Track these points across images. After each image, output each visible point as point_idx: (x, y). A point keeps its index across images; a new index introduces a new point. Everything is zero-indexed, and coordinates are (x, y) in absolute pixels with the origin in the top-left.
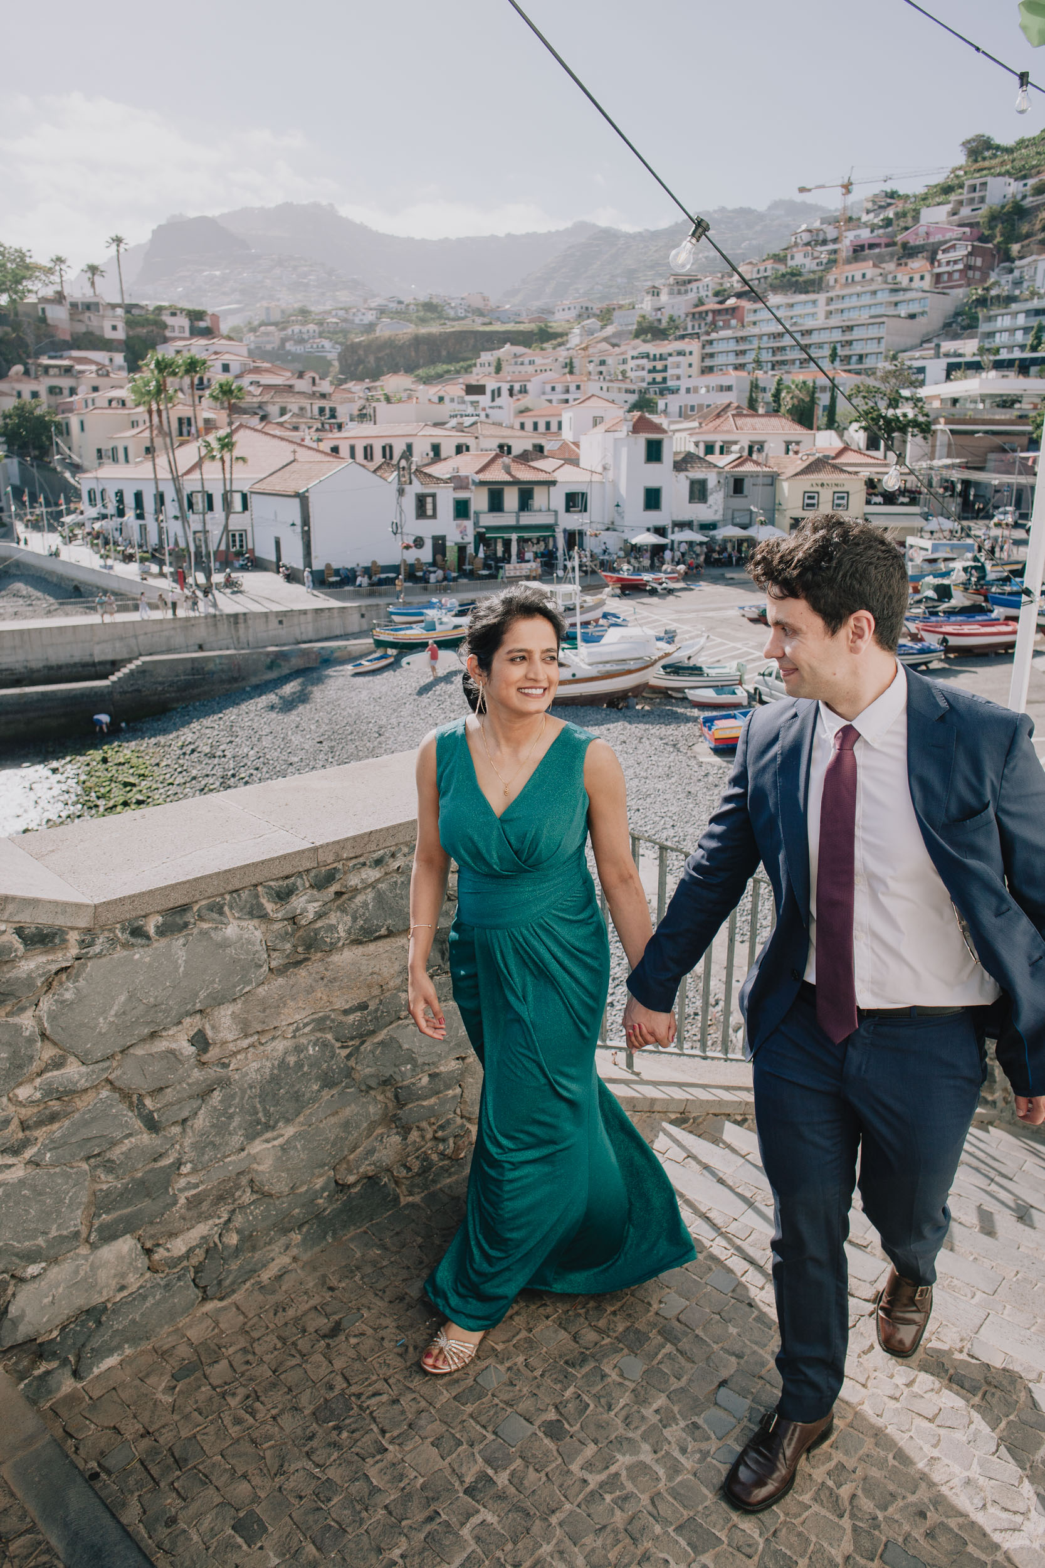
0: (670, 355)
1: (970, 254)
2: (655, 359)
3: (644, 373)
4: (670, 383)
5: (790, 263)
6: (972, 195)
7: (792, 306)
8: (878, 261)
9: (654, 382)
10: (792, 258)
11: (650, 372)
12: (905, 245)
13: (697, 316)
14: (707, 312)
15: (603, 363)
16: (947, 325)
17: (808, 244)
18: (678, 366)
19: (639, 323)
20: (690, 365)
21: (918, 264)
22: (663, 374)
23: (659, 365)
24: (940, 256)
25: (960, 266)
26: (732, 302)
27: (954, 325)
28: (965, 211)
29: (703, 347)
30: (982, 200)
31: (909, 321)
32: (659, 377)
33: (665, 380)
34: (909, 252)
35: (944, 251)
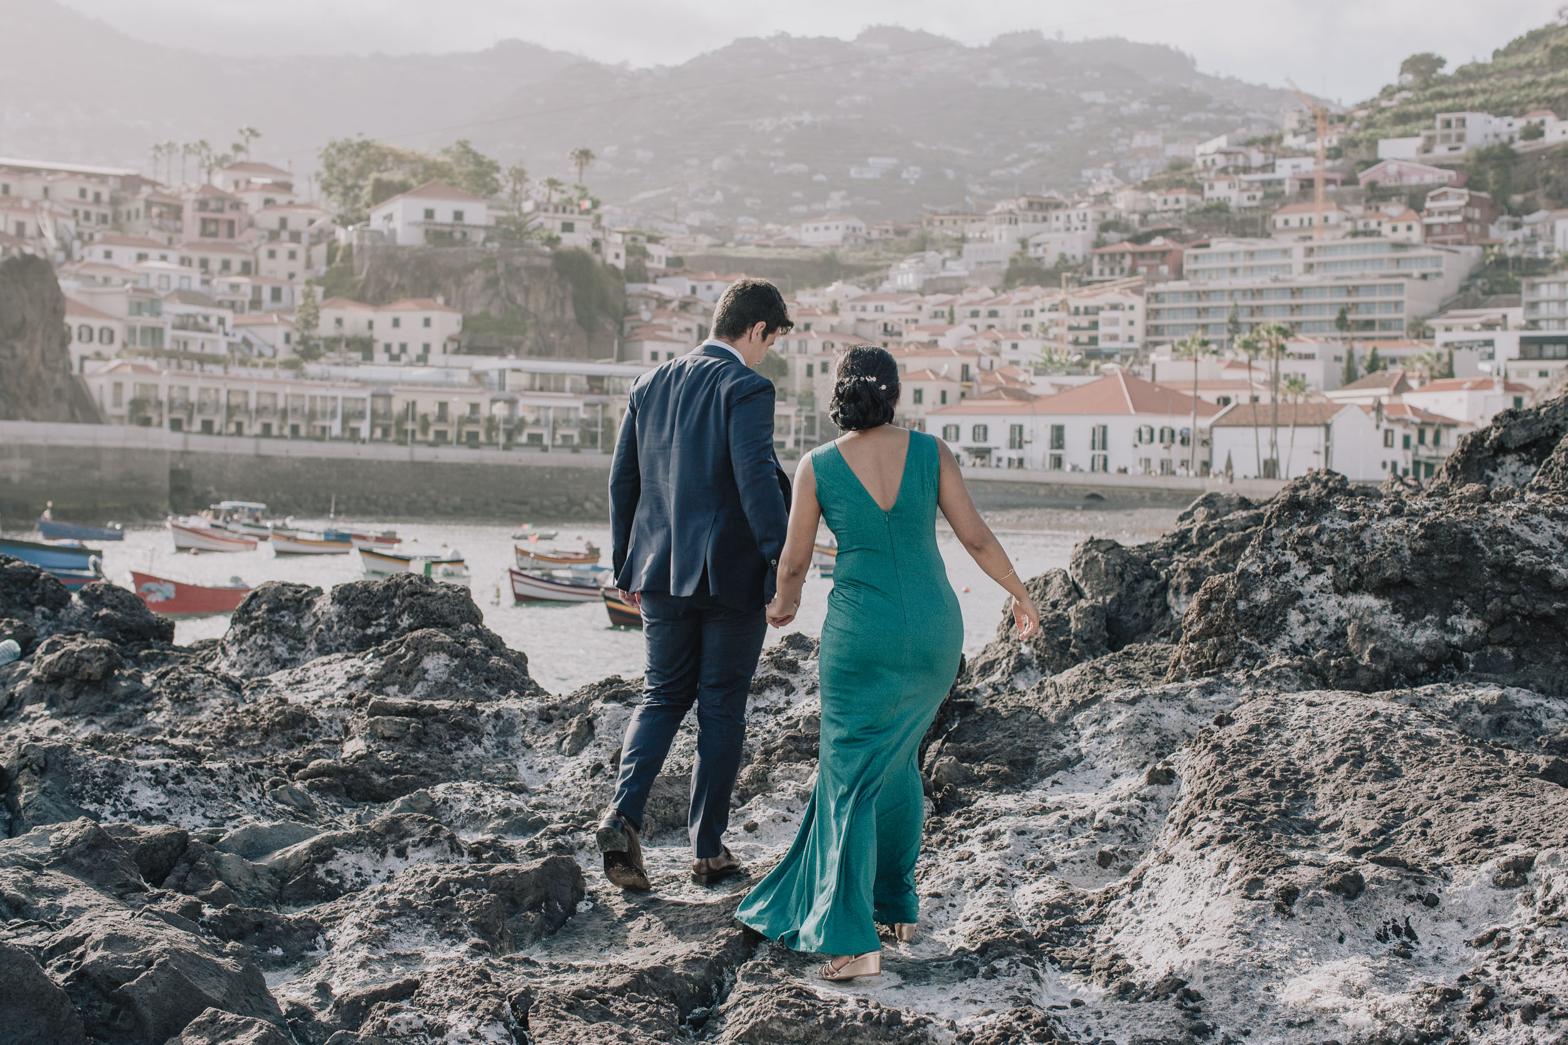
0: (1102, 309)
1: (1468, 205)
2: (1077, 311)
3: (1062, 330)
4: (1104, 345)
5: (1208, 193)
6: (1447, 131)
7: (1251, 254)
8: (1340, 202)
9: (1076, 342)
10: (1211, 187)
11: (1071, 328)
12: (1373, 185)
13: (1107, 258)
14: (1123, 255)
15: (993, 314)
16: (1464, 289)
17: (1224, 170)
18: (1115, 322)
19: (1013, 261)
20: (1131, 323)
21: (1394, 209)
22: (1092, 333)
23: (1084, 321)
24: (1429, 204)
25: (1458, 218)
26: (1158, 242)
27: (1473, 290)
28: (1440, 151)
29: (1148, 301)
30: (1461, 138)
31: (1422, 283)
32: (1084, 337)
33: (1094, 340)
34: (1378, 194)
35: (1433, 199)
